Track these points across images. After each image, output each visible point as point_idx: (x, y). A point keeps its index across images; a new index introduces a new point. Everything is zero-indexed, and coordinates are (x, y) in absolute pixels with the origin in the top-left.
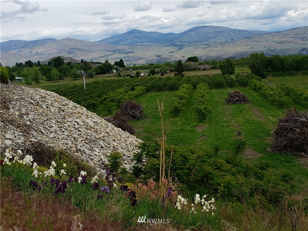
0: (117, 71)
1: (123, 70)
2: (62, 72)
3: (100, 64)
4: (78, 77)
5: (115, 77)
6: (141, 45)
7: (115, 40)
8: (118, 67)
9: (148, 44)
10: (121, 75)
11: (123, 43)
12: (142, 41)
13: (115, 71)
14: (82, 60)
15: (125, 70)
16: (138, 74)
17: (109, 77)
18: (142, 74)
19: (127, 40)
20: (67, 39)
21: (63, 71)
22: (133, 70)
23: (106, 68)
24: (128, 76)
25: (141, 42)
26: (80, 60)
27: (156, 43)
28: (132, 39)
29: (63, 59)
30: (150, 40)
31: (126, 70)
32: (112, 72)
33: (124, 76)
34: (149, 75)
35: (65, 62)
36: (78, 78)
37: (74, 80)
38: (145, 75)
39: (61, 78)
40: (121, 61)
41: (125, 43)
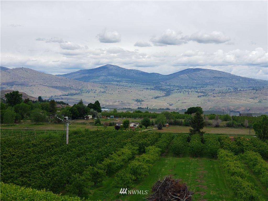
0: (94, 116)
1: (101, 116)
2: (18, 112)
3: (62, 104)
4: (41, 121)
5: (93, 125)
6: (117, 85)
7: (84, 75)
8: (95, 111)
9: (126, 84)
10: (101, 124)
11: (93, 80)
12: (118, 79)
13: (90, 117)
14: (40, 98)
15: (103, 116)
16: (126, 125)
17: (84, 124)
18: (132, 125)
19: (99, 76)
20: (22, 69)
21: (20, 111)
22: (115, 117)
23: (79, 112)
24: (111, 125)
25: (118, 81)
26: (37, 97)
27: (137, 84)
28: (105, 76)
29: (21, 95)
30: (130, 80)
31: (105, 116)
32: (87, 118)
33: (106, 125)
34: (141, 127)
35: (24, 98)
36: (41, 123)
37: (35, 124)
38: (135, 125)
39: (17, 120)
40: (97, 103)
41: (97, 80)
